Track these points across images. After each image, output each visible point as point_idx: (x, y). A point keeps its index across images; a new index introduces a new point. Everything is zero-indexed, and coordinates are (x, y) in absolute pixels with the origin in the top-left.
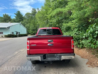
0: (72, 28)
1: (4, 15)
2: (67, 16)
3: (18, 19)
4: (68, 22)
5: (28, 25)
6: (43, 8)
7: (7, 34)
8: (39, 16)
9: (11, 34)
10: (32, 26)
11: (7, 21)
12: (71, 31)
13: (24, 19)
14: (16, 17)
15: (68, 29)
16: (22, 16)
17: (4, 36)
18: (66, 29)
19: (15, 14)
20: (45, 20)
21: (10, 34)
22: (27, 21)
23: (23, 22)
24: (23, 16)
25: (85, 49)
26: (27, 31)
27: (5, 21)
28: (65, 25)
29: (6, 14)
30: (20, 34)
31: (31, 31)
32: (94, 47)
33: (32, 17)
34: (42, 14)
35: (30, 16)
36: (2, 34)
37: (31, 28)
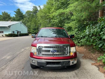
0: (73, 28)
1: (3, 13)
2: (69, 17)
3: (18, 18)
4: (69, 23)
5: (29, 24)
6: (45, 6)
7: (7, 33)
8: (42, 15)
9: (12, 33)
10: (33, 24)
11: (7, 19)
12: (72, 31)
13: (25, 17)
14: (15, 15)
15: (70, 29)
16: (22, 14)
17: (4, 35)
18: (67, 29)
19: (14, 11)
20: (47, 19)
21: (10, 33)
22: (27, 19)
23: (23, 21)
24: (24, 14)
25: (84, 47)
26: (28, 30)
27: (4, 20)
28: (66, 25)
29: (5, 12)
30: (21, 33)
31: (32, 30)
32: (89, 44)
33: (33, 16)
34: (44, 13)
35: (30, 14)
36: (3, 33)
37: (32, 27)
